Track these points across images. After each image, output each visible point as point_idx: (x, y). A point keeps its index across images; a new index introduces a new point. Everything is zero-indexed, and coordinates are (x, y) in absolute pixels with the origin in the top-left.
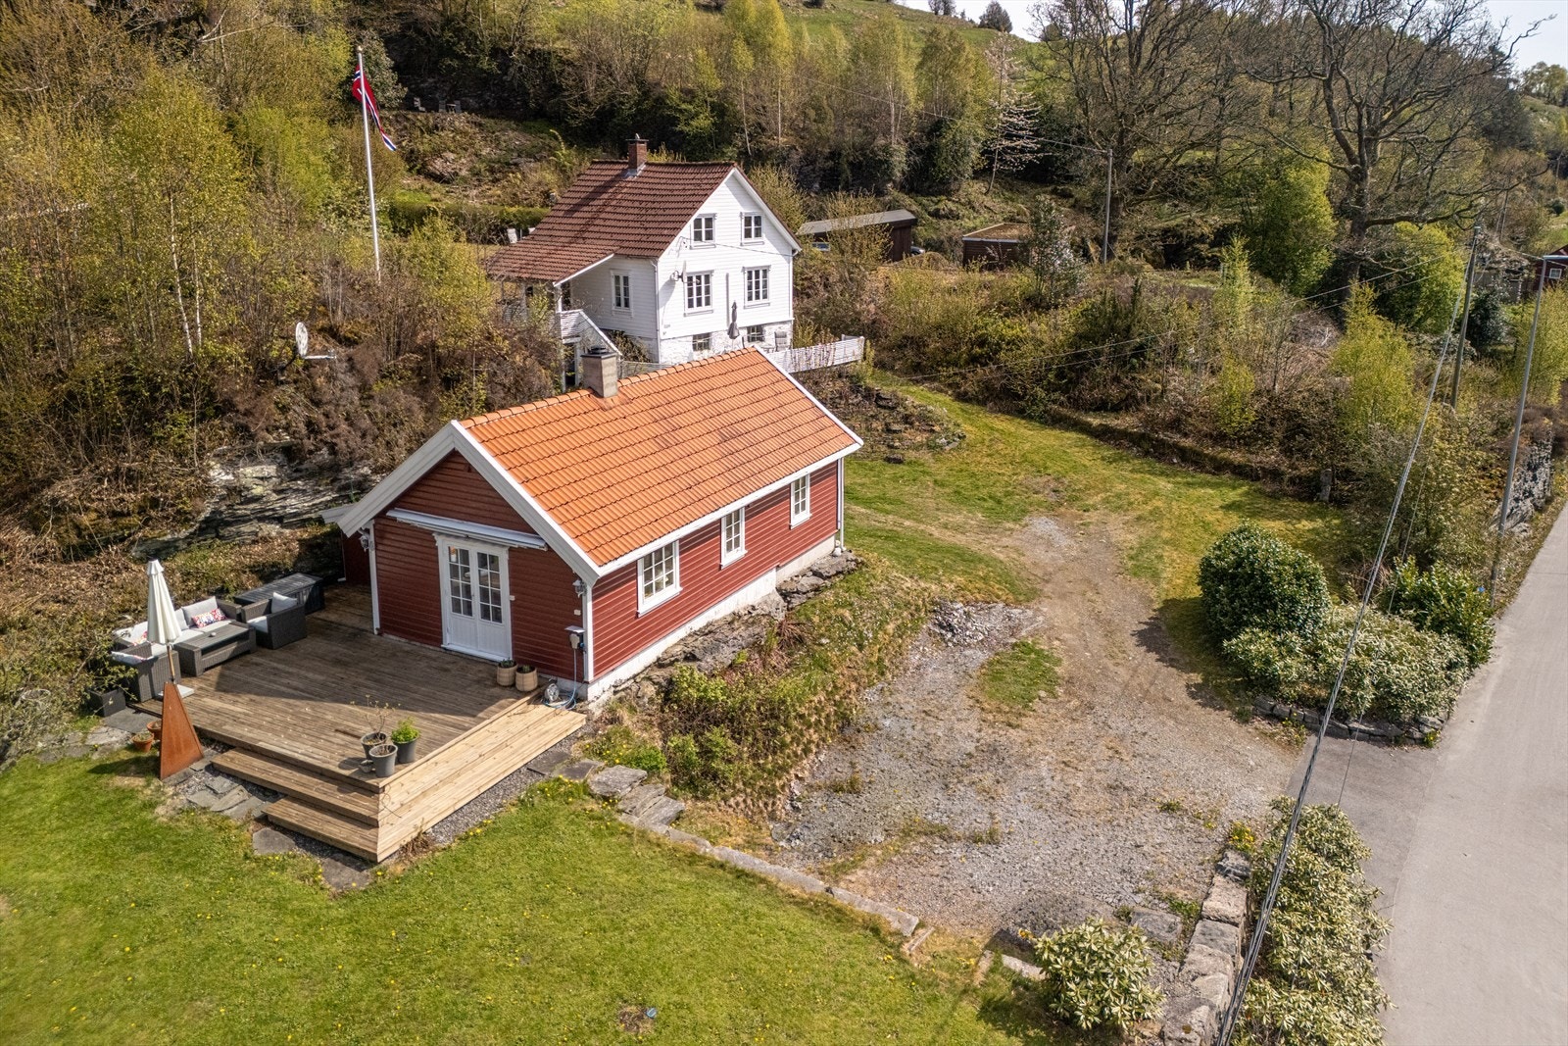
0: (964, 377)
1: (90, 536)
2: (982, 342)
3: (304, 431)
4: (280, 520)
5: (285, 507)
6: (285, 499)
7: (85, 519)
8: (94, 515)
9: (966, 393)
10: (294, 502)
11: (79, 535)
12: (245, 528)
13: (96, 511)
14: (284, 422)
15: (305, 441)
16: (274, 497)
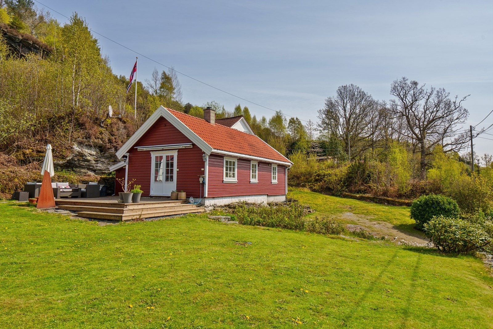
0: (314, 185)
1: (28, 157)
2: (318, 175)
3: (107, 141)
4: (94, 171)
5: (97, 166)
6: (97, 164)
7: (28, 151)
8: (31, 151)
9: (315, 189)
10: (100, 165)
11: (24, 157)
12: (83, 170)
13: (32, 149)
14: (101, 137)
15: (107, 144)
16: (94, 162)
